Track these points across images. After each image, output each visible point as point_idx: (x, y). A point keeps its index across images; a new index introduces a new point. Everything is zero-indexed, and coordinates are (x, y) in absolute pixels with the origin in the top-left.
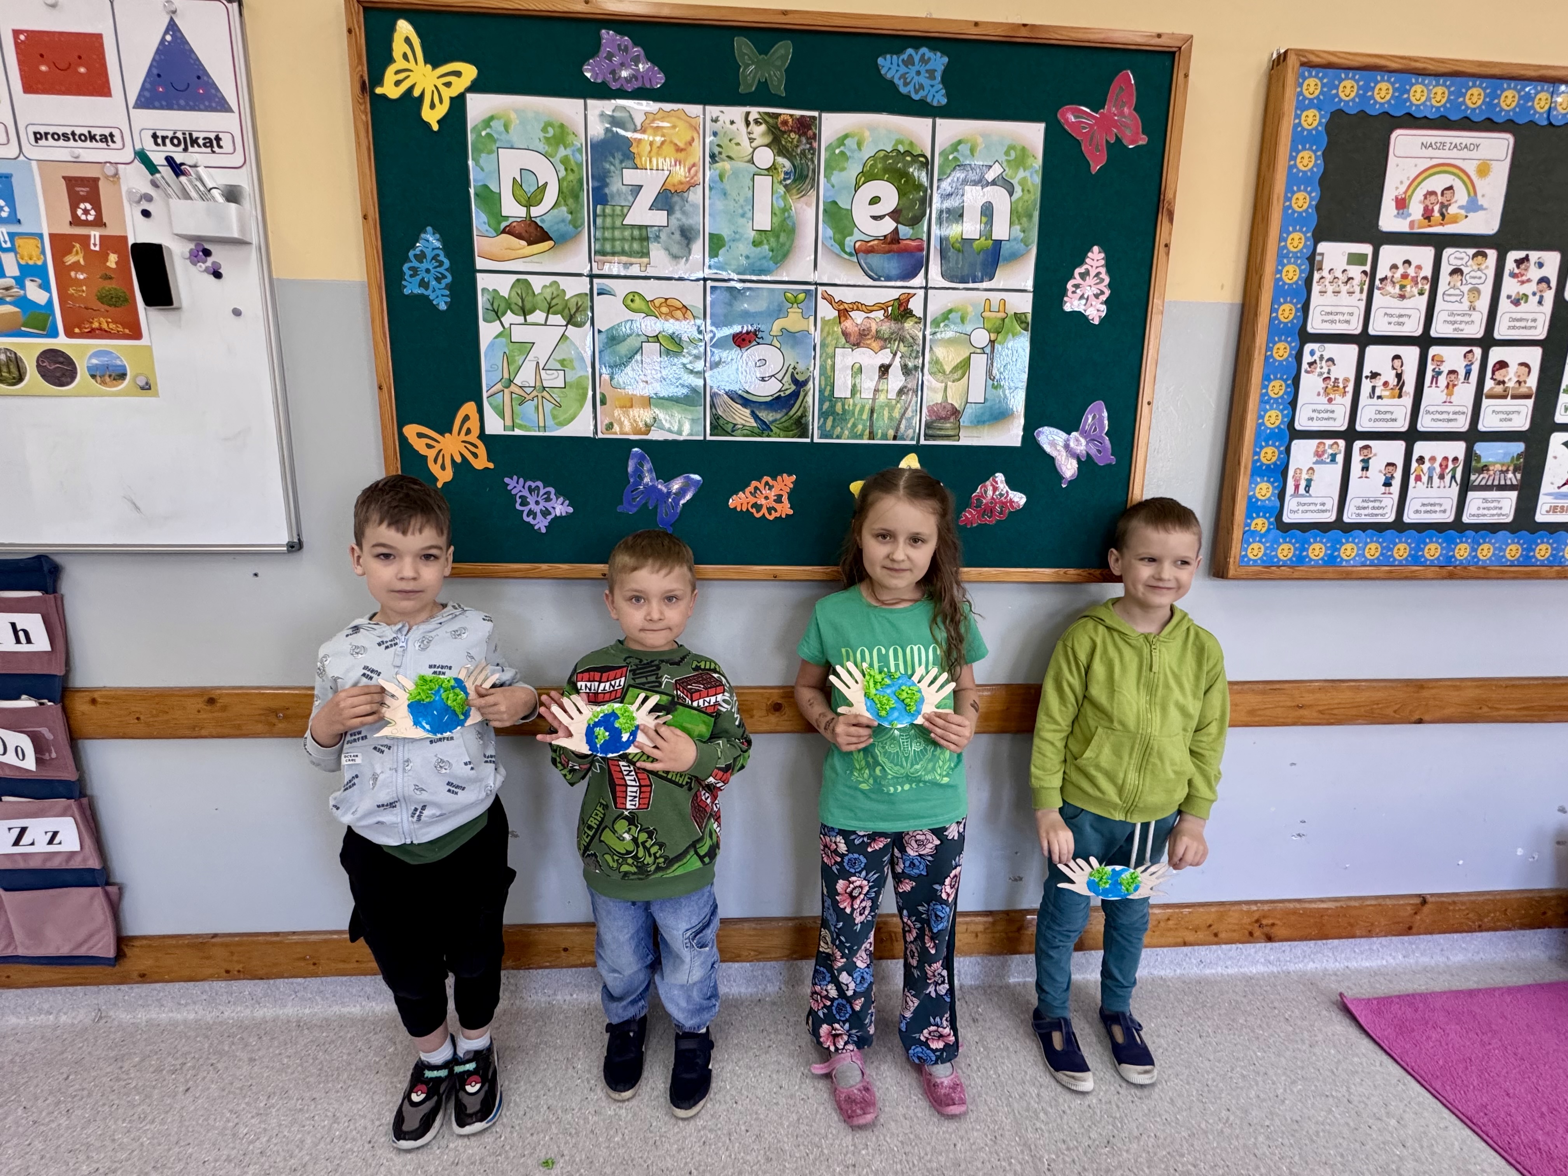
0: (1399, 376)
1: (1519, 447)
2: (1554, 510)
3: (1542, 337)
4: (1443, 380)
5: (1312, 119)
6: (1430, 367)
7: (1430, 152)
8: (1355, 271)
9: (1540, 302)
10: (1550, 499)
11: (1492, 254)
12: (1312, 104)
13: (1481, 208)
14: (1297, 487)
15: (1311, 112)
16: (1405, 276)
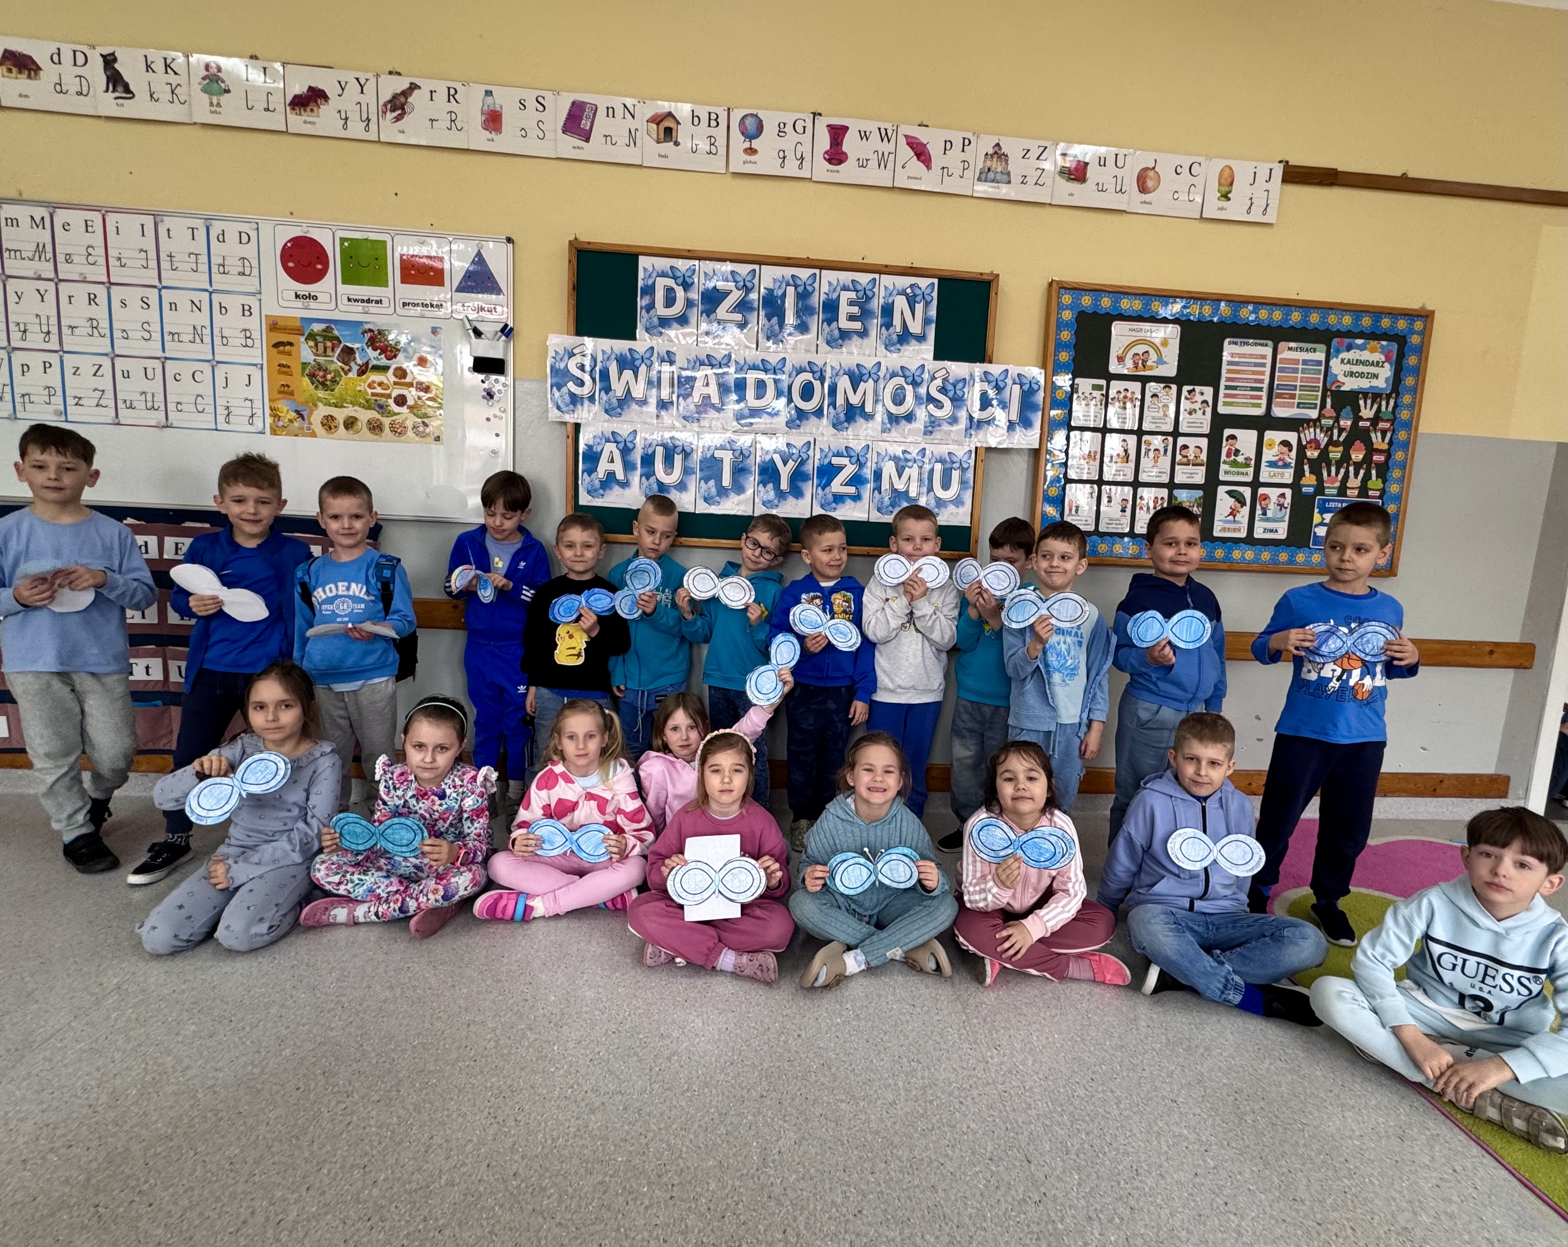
0: (1126, 451)
1: (1200, 493)
2: (1224, 530)
3: (1208, 432)
4: (1151, 454)
5: (1067, 315)
6: (1143, 447)
7: (1134, 333)
8: (1097, 394)
9: (1204, 413)
10: (1221, 523)
11: (1174, 387)
12: (1067, 308)
13: (1165, 363)
14: (1070, 510)
15: (1067, 312)
16: (1125, 397)
